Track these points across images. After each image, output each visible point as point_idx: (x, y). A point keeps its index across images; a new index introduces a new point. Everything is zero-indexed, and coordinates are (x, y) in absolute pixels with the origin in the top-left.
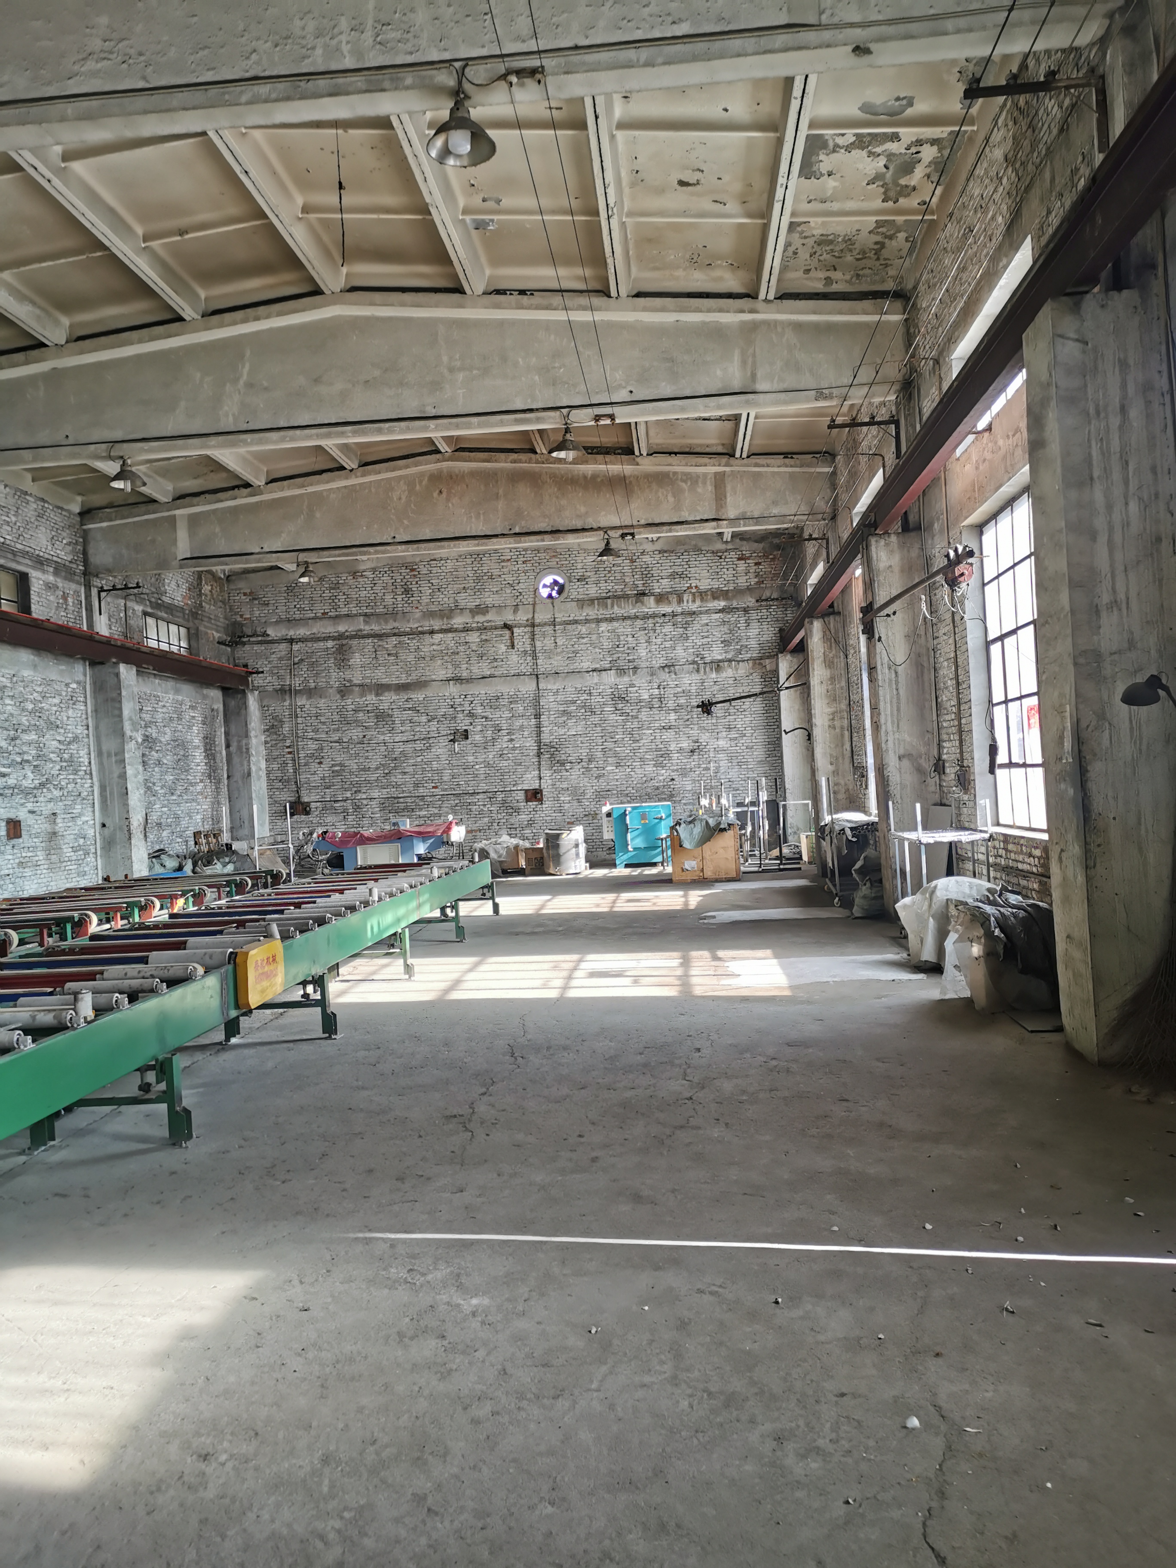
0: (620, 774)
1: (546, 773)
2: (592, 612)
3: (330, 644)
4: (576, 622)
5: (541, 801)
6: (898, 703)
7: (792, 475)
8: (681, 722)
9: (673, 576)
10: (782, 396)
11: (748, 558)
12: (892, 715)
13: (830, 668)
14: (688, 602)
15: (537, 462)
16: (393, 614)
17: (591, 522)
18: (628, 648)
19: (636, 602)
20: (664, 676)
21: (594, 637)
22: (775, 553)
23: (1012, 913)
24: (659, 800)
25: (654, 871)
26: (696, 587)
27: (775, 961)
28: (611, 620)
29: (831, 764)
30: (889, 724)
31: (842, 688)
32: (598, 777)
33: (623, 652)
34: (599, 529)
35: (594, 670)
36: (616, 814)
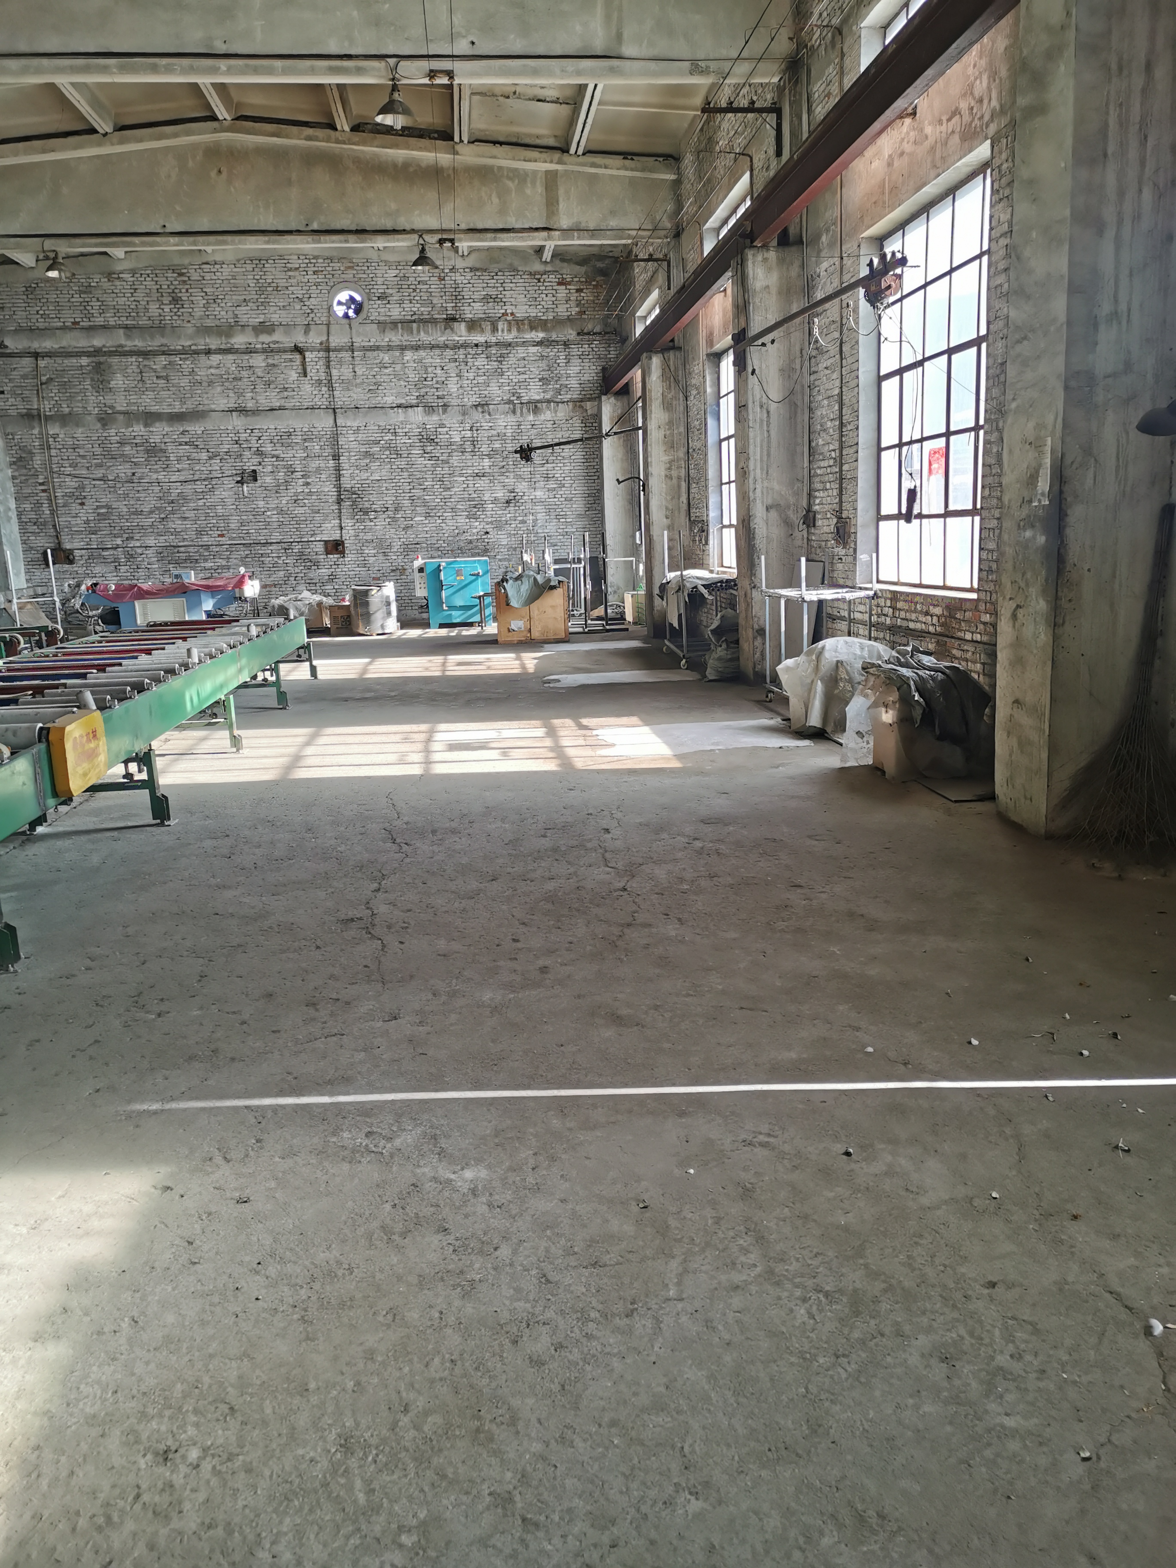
0: (430, 525)
1: (348, 523)
2: (395, 337)
3: (84, 361)
4: (377, 348)
5: (342, 553)
6: (769, 447)
7: (632, 181)
8: (496, 469)
9: (487, 299)
10: (652, 65)
11: (569, 283)
12: (761, 460)
13: (668, 409)
14: (503, 331)
15: (337, 141)
16: (159, 328)
17: (402, 222)
18: (437, 382)
19: (445, 329)
20: (477, 415)
21: (398, 367)
22: (598, 279)
23: (931, 676)
24: (473, 556)
25: (473, 631)
26: (512, 314)
27: (646, 729)
28: (417, 348)
29: (667, 518)
30: (758, 471)
31: (680, 434)
32: (406, 528)
33: (431, 387)
34: (413, 231)
35: (399, 406)
36: (428, 570)
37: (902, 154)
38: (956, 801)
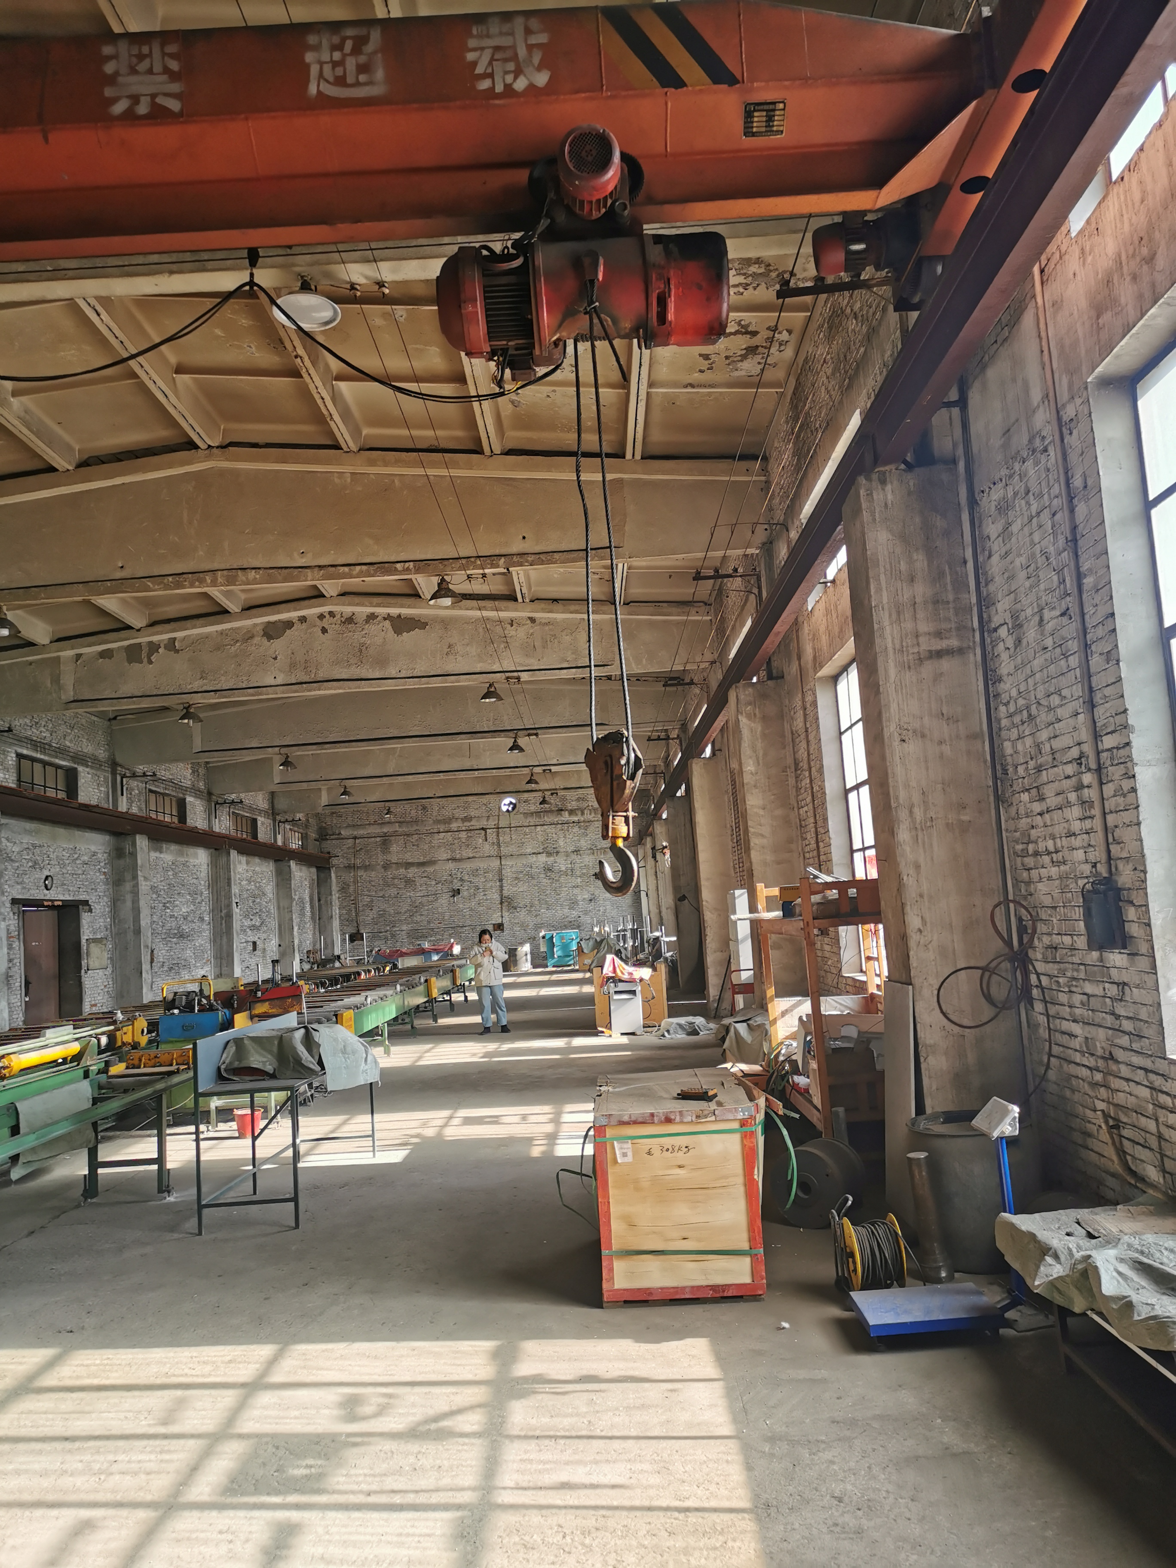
0: (549, 914)
1: (506, 914)
2: (533, 820)
3: (378, 839)
4: (523, 826)
5: (503, 930)
8: (584, 884)
9: (578, 799)
18: (553, 841)
19: (558, 815)
20: (574, 856)
21: (533, 834)
28: (543, 825)
32: (536, 916)
33: (550, 843)
35: (534, 854)
36: (547, 937)
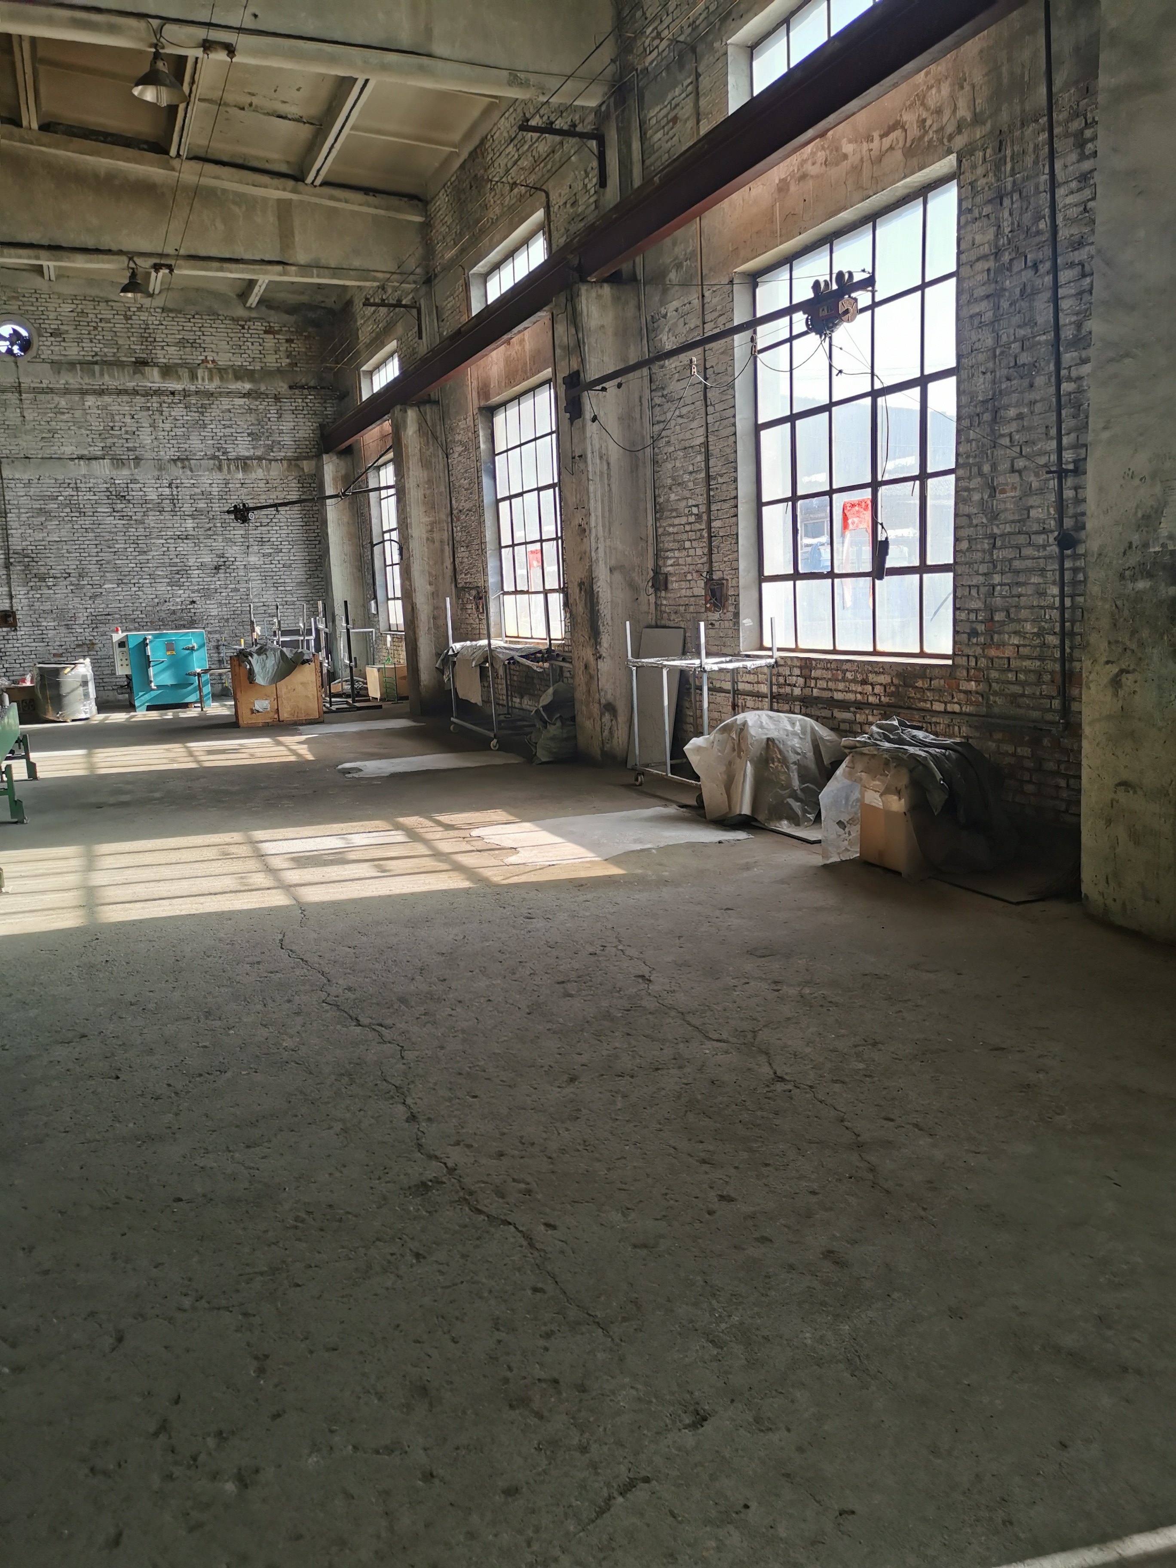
1: (19, 591)
2: (75, 380)
4: (51, 391)
5: (14, 626)
6: (610, 502)
7: (375, 217)
8: (201, 531)
10: (467, 69)
11: (278, 332)
12: (603, 517)
13: (427, 469)
14: (203, 380)
15: (22, 140)
17: (107, 242)
18: (127, 432)
19: (135, 373)
20: (176, 471)
21: (78, 414)
22: (310, 329)
25: (192, 713)
26: (213, 361)
28: (101, 393)
29: (430, 584)
30: (600, 528)
31: (441, 494)
32: (94, 597)
33: (120, 437)
34: (120, 252)
35: (80, 458)
36: (132, 644)
37: (804, 177)
38: (1018, 903)
